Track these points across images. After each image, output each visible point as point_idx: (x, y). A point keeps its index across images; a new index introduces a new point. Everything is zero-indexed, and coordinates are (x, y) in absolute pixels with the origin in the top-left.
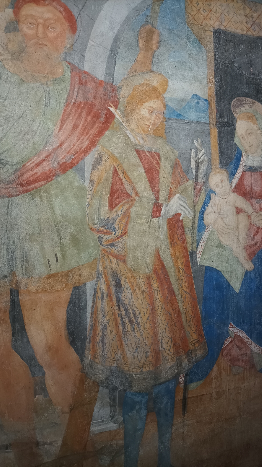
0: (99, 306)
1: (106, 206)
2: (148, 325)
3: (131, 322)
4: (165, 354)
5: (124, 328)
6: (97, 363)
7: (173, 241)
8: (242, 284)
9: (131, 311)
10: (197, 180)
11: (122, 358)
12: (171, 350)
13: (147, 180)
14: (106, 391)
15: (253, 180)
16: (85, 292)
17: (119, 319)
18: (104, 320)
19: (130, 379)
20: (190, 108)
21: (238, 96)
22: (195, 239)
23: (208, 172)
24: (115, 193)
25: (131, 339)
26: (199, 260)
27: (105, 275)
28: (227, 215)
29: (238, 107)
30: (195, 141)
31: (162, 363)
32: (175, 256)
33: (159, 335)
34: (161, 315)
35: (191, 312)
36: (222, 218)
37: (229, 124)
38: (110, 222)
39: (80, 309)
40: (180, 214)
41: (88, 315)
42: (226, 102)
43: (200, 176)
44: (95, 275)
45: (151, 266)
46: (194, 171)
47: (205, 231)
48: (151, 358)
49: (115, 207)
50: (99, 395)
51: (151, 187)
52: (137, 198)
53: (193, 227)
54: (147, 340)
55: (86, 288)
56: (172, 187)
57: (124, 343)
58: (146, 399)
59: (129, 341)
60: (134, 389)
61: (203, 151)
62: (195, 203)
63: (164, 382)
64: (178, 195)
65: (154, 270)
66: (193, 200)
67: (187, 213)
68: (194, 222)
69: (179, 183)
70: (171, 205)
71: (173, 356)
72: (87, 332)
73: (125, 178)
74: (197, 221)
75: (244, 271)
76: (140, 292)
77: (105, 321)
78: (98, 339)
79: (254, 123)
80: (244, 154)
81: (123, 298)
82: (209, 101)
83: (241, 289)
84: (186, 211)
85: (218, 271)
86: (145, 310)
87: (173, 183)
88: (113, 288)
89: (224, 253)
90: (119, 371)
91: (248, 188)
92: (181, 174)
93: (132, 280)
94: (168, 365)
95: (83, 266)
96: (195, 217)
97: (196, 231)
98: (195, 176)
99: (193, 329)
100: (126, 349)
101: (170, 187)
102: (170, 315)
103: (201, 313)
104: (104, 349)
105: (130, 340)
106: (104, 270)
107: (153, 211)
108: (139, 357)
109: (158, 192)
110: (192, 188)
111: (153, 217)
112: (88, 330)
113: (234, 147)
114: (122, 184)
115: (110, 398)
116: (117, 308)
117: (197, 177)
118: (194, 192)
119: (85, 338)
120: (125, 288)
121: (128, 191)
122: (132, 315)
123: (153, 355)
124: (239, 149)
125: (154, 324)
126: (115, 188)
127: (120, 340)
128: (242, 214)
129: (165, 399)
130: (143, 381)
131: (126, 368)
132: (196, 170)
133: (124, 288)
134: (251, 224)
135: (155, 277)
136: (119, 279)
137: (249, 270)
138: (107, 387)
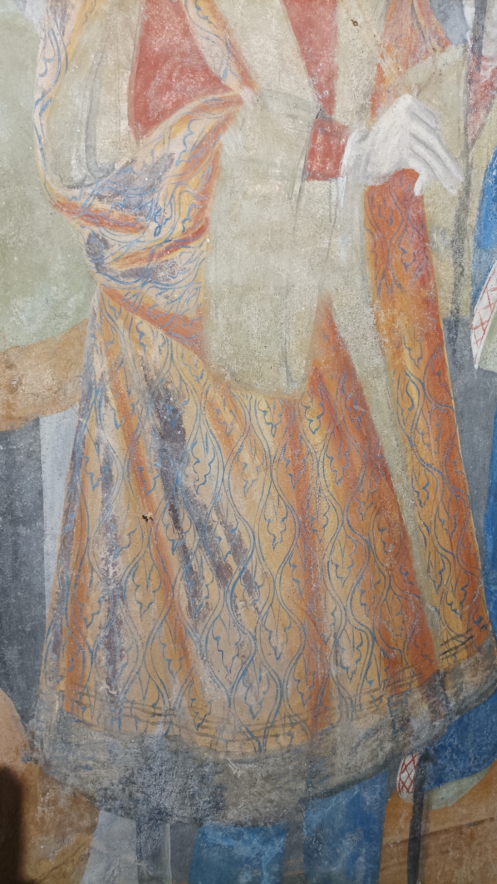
0: (95, 510)
1: (118, 113)
2: (287, 582)
3: (221, 572)
4: (351, 688)
5: (196, 594)
6: (89, 725)
7: (385, 275)
9: (220, 531)
10: (481, 48)
11: (185, 703)
12: (372, 674)
13: (287, 25)
14: (126, 825)
16: (34, 455)
17: (175, 562)
18: (114, 565)
19: (217, 779)
24: (156, 67)
25: (223, 635)
27: (116, 390)
31: (336, 719)
32: (391, 331)
33: (328, 620)
34: (338, 549)
35: (443, 540)
38: (138, 183)
39: (15, 522)
40: (413, 175)
41: (51, 545)
43: (492, 31)
44: (74, 389)
45: (300, 366)
46: (469, 12)
48: (296, 702)
49: (156, 122)
50: (96, 842)
51: (304, 54)
52: (246, 94)
53: (460, 229)
54: (281, 640)
55: (37, 439)
56: (384, 66)
57: (193, 648)
58: (278, 849)
59: (212, 644)
60: (232, 814)
62: (470, 138)
63: (343, 787)
64: (406, 100)
65: (312, 383)
66: (462, 126)
67: (439, 171)
68: (464, 208)
69: (412, 53)
70: (380, 136)
71: (377, 694)
72: (44, 608)
73: (199, 9)
74: (477, 204)
76: (258, 461)
77: (120, 567)
78: (93, 635)
81: (189, 483)
84: (434, 163)
86: (277, 528)
87: (388, 49)
88: (150, 443)
90: (176, 753)
92: (419, 16)
93: (228, 417)
94: (360, 727)
95: (24, 350)
96: (467, 191)
98: (473, 30)
99: (450, 597)
100: (203, 672)
101: (379, 66)
102: (370, 549)
103: (482, 541)
104: (115, 671)
105: (217, 639)
106: (112, 373)
107: (312, 154)
108: (252, 701)
109: (331, 77)
110: (459, 76)
111: (310, 175)
112: (49, 601)
114: (186, 33)
115: (139, 851)
116: (168, 518)
117: (481, 38)
118: (466, 92)
119: (36, 634)
120: (200, 446)
121: (209, 61)
122: (225, 546)
123: (305, 689)
125: (308, 581)
126: (157, 45)
127: (180, 638)
129: (347, 845)
130: (268, 787)
131: (202, 742)
133: (194, 444)
135: (314, 406)
136: (175, 411)
138: (128, 813)
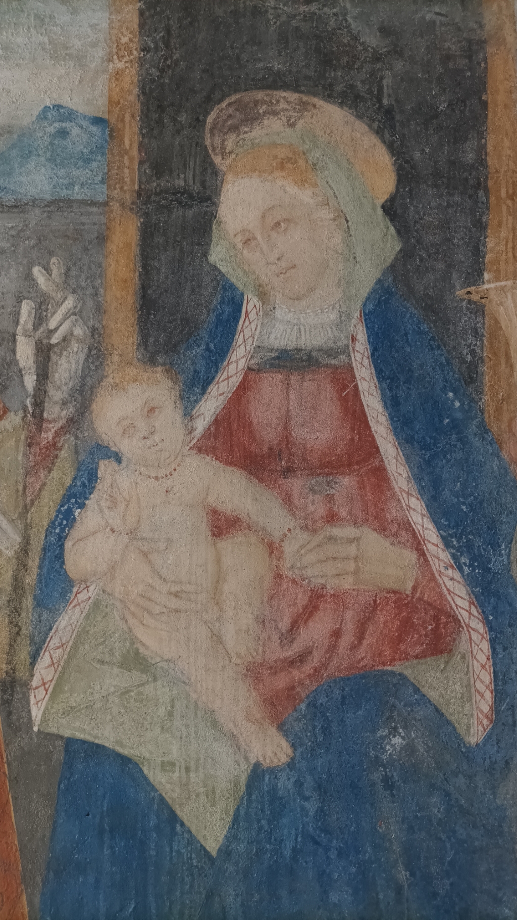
8: (236, 820)
15: (293, 404)
20: (26, 156)
21: (236, 91)
22: (24, 631)
23: (89, 381)
26: (36, 713)
28: (169, 541)
29: (235, 129)
30: (37, 271)
36: (145, 555)
37: (191, 197)
42: (183, 118)
43: (56, 394)
46: (30, 381)
47: (67, 602)
61: (69, 303)
75: (244, 766)
79: (302, 183)
80: (251, 303)
82: (113, 121)
83: (232, 837)
85: (125, 761)
89: (149, 689)
91: (269, 435)
97: (28, 602)
113: (207, 280)
124: (229, 287)
128: (239, 538)
132: (38, 375)
134: (279, 576)
137: (266, 763)
